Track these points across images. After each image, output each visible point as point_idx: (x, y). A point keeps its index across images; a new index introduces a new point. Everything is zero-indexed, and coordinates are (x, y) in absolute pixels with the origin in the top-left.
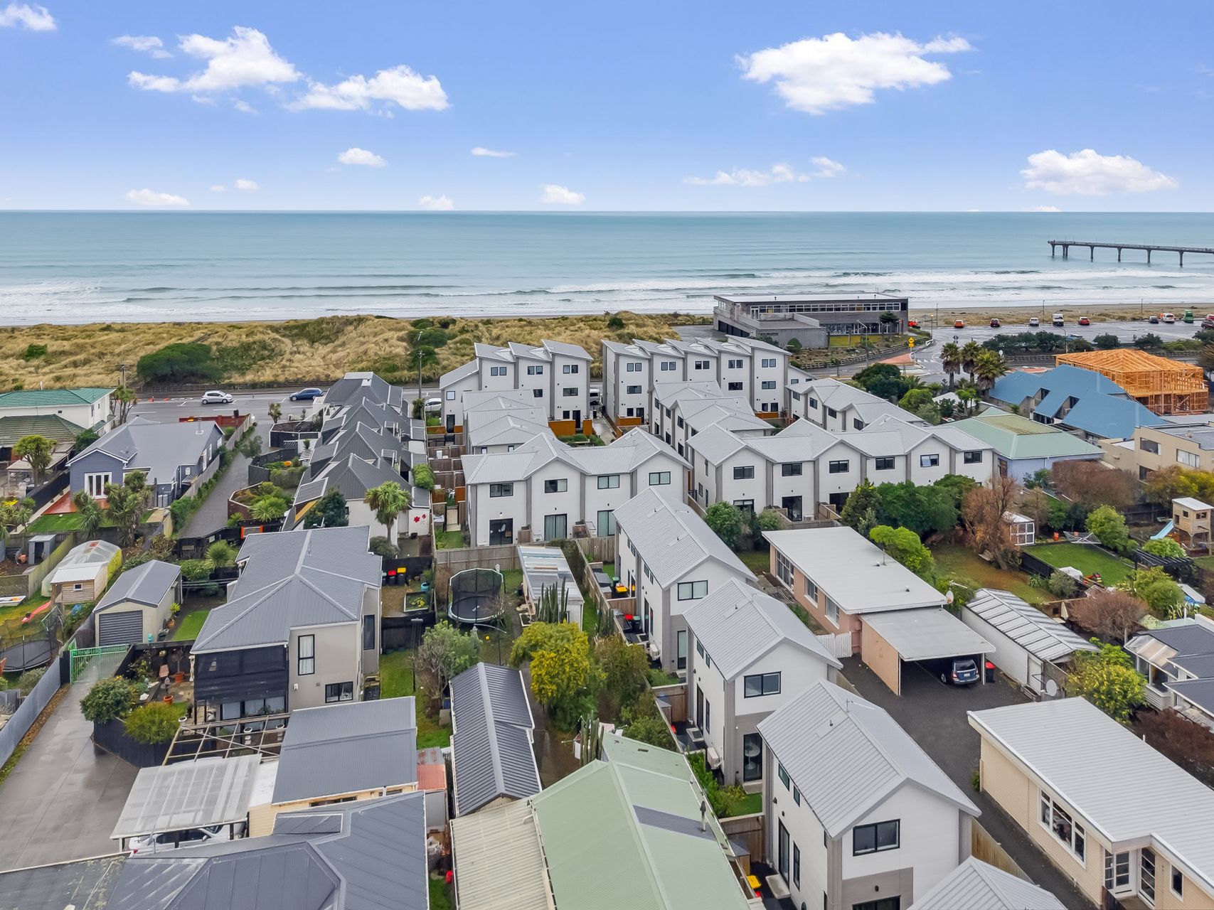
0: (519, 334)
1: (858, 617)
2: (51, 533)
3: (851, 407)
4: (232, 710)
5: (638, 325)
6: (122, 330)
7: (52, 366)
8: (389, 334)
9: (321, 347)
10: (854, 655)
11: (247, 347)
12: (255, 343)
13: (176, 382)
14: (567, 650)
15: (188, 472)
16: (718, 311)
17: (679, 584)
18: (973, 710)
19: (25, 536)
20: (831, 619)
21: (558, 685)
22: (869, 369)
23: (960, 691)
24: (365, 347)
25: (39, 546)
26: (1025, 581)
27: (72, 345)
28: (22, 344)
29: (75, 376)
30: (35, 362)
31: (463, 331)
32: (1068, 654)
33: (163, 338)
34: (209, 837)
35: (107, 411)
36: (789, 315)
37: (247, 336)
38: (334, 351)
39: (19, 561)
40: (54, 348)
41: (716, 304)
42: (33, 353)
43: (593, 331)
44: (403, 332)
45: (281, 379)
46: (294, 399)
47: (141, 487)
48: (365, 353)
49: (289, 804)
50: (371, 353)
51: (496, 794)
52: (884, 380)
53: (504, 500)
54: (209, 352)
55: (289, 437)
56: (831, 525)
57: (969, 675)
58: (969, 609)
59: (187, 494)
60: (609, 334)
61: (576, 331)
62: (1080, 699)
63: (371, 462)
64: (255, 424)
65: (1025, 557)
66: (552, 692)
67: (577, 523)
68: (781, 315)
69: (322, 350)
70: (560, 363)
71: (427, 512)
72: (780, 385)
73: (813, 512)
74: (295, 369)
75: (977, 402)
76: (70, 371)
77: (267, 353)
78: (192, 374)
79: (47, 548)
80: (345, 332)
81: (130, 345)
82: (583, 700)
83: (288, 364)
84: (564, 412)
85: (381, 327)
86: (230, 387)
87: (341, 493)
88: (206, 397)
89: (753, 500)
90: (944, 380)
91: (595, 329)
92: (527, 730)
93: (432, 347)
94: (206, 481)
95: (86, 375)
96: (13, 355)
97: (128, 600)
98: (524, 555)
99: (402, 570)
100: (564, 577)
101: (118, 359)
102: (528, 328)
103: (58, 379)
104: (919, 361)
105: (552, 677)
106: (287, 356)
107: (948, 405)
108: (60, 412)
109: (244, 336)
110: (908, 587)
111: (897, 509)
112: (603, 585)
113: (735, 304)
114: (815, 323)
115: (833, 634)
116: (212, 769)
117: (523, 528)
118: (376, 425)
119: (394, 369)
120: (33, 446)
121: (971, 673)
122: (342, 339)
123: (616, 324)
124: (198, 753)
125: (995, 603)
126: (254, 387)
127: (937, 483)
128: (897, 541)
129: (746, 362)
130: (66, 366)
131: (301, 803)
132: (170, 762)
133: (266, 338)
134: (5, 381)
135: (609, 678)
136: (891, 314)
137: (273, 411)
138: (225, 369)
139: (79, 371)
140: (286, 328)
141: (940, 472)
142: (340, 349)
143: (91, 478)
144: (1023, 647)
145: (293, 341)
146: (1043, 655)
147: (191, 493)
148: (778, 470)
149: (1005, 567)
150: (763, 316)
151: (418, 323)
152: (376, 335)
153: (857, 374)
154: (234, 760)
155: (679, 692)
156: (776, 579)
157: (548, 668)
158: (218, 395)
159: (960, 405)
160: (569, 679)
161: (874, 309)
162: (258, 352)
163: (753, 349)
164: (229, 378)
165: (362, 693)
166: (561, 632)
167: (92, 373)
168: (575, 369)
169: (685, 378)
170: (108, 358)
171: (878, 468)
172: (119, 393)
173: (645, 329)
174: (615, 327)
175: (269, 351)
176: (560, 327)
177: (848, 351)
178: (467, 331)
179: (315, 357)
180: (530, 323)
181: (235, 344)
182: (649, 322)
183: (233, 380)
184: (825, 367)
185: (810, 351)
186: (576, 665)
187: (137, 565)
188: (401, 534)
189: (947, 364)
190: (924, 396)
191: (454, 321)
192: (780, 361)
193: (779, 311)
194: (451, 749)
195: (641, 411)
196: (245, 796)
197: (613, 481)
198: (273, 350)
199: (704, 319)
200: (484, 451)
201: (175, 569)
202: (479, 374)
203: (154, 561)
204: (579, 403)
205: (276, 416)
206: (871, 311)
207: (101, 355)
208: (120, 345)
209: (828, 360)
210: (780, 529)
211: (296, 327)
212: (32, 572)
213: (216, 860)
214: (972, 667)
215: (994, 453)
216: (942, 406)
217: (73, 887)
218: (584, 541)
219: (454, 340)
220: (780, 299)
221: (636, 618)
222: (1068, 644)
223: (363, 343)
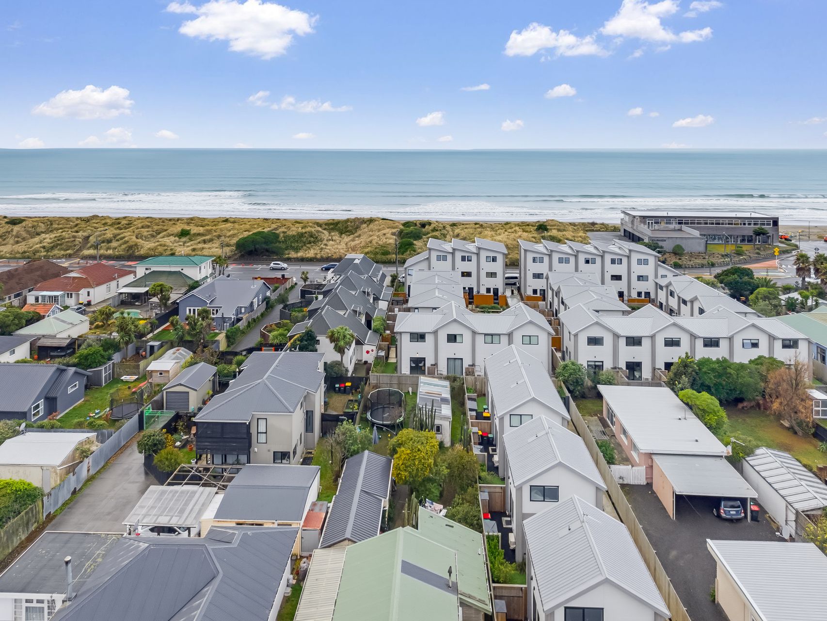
0: (472, 234)
1: (650, 455)
2: (159, 341)
3: (696, 298)
4: (218, 459)
5: (559, 230)
6: (234, 222)
7: (192, 242)
8: (387, 231)
9: (346, 237)
10: (648, 483)
11: (301, 235)
12: (306, 233)
13: (257, 255)
14: (419, 450)
15: (243, 311)
16: (623, 222)
17: (510, 415)
18: (713, 538)
19: (147, 341)
20: (634, 455)
21: (410, 472)
22: (728, 270)
23: (727, 524)
24: (371, 238)
25: (152, 347)
26: (816, 447)
27: (204, 230)
28: (178, 228)
29: (203, 248)
30: (184, 239)
31: (434, 230)
32: (819, 509)
33: (255, 228)
34: (179, 533)
35: (210, 271)
36: (678, 226)
37: (302, 228)
38: (353, 240)
39: (142, 355)
40: (195, 231)
41: (622, 215)
42: (184, 234)
43: (524, 233)
44: (396, 230)
45: (319, 256)
46: (324, 269)
47: (207, 318)
48: (371, 242)
49: (223, 521)
50: (374, 242)
51: (343, 538)
52: (738, 279)
53: (419, 345)
54: (278, 238)
55: (311, 293)
56: (659, 385)
57: (734, 513)
58: (747, 461)
59: (239, 324)
60: (536, 235)
61: (513, 232)
62: (812, 545)
63: (342, 313)
64: (296, 284)
65: (817, 426)
66: (405, 477)
67: (469, 366)
68: (671, 226)
69: (346, 239)
70: (483, 255)
71: (374, 348)
72: (651, 278)
73: (651, 375)
74: (328, 251)
75: (816, 301)
76: (201, 246)
77: (313, 239)
78: (267, 251)
79: (156, 348)
80: (361, 228)
81: (236, 231)
82: (429, 486)
83: (324, 247)
84: (487, 289)
85: (383, 226)
86: (288, 260)
87: (313, 330)
88: (272, 265)
89: (602, 362)
90: (797, 282)
91: (527, 232)
92: (383, 500)
93: (412, 240)
94: (255, 317)
95: (209, 248)
96: (173, 235)
97: (181, 385)
98: (422, 383)
99: (348, 384)
100: (444, 400)
101: (227, 239)
102: (479, 230)
103: (194, 250)
104: (783, 266)
105: (406, 467)
106: (325, 242)
107: (792, 302)
108: (182, 269)
109: (300, 228)
110: (697, 438)
111: (711, 379)
112: (471, 410)
113: (634, 217)
114: (696, 233)
115: (630, 466)
116: (188, 492)
117: (432, 365)
118: (355, 289)
119: (386, 253)
120: (159, 288)
121: (737, 511)
122: (359, 232)
123: (542, 229)
124: (185, 482)
125: (770, 459)
126: (302, 260)
127: (751, 362)
128: (698, 403)
129: (625, 260)
130: (199, 243)
131: (230, 522)
132: (169, 484)
133: (313, 230)
134: (166, 249)
135: (449, 474)
136: (763, 229)
137: (303, 276)
138: (287, 249)
139: (206, 246)
140: (326, 224)
141: (754, 354)
142: (357, 239)
143: (190, 310)
144: (783, 497)
145: (330, 233)
146: (796, 506)
147: (241, 325)
148: (622, 342)
149: (800, 433)
150: (656, 227)
151: (407, 224)
152: (379, 230)
153: (718, 274)
154: (202, 488)
155: (499, 490)
156: (605, 421)
157: (404, 460)
158: (279, 264)
159: (802, 303)
160: (417, 469)
161: (749, 224)
162: (307, 238)
163: (630, 251)
164: (289, 254)
165: (302, 460)
166: (419, 437)
167: (213, 247)
168: (494, 259)
169: (577, 269)
170: (223, 238)
171: (706, 345)
172: (218, 260)
173: (564, 233)
174: (541, 231)
175: (314, 238)
176: (502, 229)
177: (723, 256)
178: (437, 230)
179: (341, 243)
180: (482, 225)
181: (294, 233)
182: (570, 228)
183: (290, 256)
184: (702, 267)
185: (692, 255)
186: (423, 461)
187: (194, 364)
188: (359, 361)
189: (798, 270)
190: (769, 293)
191: (430, 224)
192: (652, 261)
193: (670, 223)
194: (331, 505)
195: (543, 292)
196: (200, 512)
197: (496, 338)
198: (317, 238)
199: (615, 228)
200: (416, 310)
201: (214, 369)
202: (428, 259)
203: (203, 363)
204: (498, 283)
205: (305, 279)
206: (747, 226)
207: (219, 237)
208: (230, 231)
209: (705, 262)
210: (615, 384)
211: (331, 224)
212: (142, 364)
213: (153, 546)
214: (739, 507)
215: (810, 342)
216: (787, 302)
217: (90, 548)
218: (470, 378)
219: (427, 236)
220: (671, 214)
221: (490, 436)
222: (822, 500)
223: (371, 236)
